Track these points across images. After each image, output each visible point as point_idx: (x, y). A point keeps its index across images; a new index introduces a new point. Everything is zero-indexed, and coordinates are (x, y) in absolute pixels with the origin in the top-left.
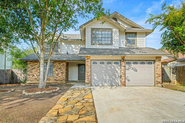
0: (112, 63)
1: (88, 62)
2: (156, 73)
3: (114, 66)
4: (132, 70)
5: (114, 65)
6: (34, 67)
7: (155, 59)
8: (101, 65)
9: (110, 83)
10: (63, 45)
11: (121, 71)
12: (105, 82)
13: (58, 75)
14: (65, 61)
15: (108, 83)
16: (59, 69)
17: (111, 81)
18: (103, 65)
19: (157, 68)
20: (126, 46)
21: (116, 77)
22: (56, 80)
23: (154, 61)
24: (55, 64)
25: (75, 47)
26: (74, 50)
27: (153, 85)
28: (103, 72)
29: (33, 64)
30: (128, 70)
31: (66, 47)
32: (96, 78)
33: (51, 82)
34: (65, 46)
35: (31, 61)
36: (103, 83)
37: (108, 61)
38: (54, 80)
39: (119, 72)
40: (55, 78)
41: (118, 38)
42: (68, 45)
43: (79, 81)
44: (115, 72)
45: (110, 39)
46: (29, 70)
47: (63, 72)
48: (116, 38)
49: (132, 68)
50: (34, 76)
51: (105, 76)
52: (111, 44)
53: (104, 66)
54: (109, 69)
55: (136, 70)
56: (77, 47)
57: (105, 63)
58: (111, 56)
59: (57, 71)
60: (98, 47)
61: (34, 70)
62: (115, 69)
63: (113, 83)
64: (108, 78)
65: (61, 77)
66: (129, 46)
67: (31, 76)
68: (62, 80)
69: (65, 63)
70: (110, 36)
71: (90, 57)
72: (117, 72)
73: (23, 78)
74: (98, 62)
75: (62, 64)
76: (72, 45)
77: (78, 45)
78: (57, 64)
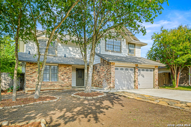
0: (129, 70)
1: (113, 68)
2: (155, 78)
3: (130, 73)
4: (141, 76)
5: (130, 71)
6: (35, 70)
7: (154, 68)
8: (121, 71)
9: (127, 87)
10: (60, 46)
11: (135, 77)
12: (124, 86)
13: (63, 80)
14: (71, 65)
15: (126, 87)
16: (65, 73)
17: (128, 85)
18: (122, 71)
19: (156, 74)
20: (128, 55)
21: (131, 82)
22: (62, 86)
23: (154, 69)
24: (60, 68)
25: (73, 49)
26: (72, 53)
27: (153, 87)
28: (122, 77)
29: (33, 67)
30: (139, 76)
31: (63, 49)
32: (117, 83)
33: (56, 88)
34: (62, 47)
35: (31, 63)
36: (123, 87)
37: (126, 68)
38: (60, 86)
39: (133, 77)
40: (61, 84)
41: (125, 47)
42: (65, 47)
43: (77, 87)
44: (131, 77)
45: (119, 48)
46: (29, 74)
47: (69, 77)
48: (124, 47)
49: (141, 74)
50: (35, 81)
51: (124, 80)
52: (120, 52)
53: (123, 73)
54: (126, 75)
55: (144, 76)
56: (74, 50)
57: (124, 69)
58: (132, 63)
59: (63, 76)
60: (111, 53)
61: (34, 75)
62: (131, 75)
63: (129, 87)
64: (126, 83)
65: (67, 83)
66: (130, 55)
67: (31, 82)
68: (68, 86)
69: (71, 67)
70: (119, 45)
71: (115, 63)
72: (132, 78)
73: (5, 85)
74: (119, 68)
75: (68, 68)
76: (69, 48)
77: (76, 48)
78: (62, 68)
